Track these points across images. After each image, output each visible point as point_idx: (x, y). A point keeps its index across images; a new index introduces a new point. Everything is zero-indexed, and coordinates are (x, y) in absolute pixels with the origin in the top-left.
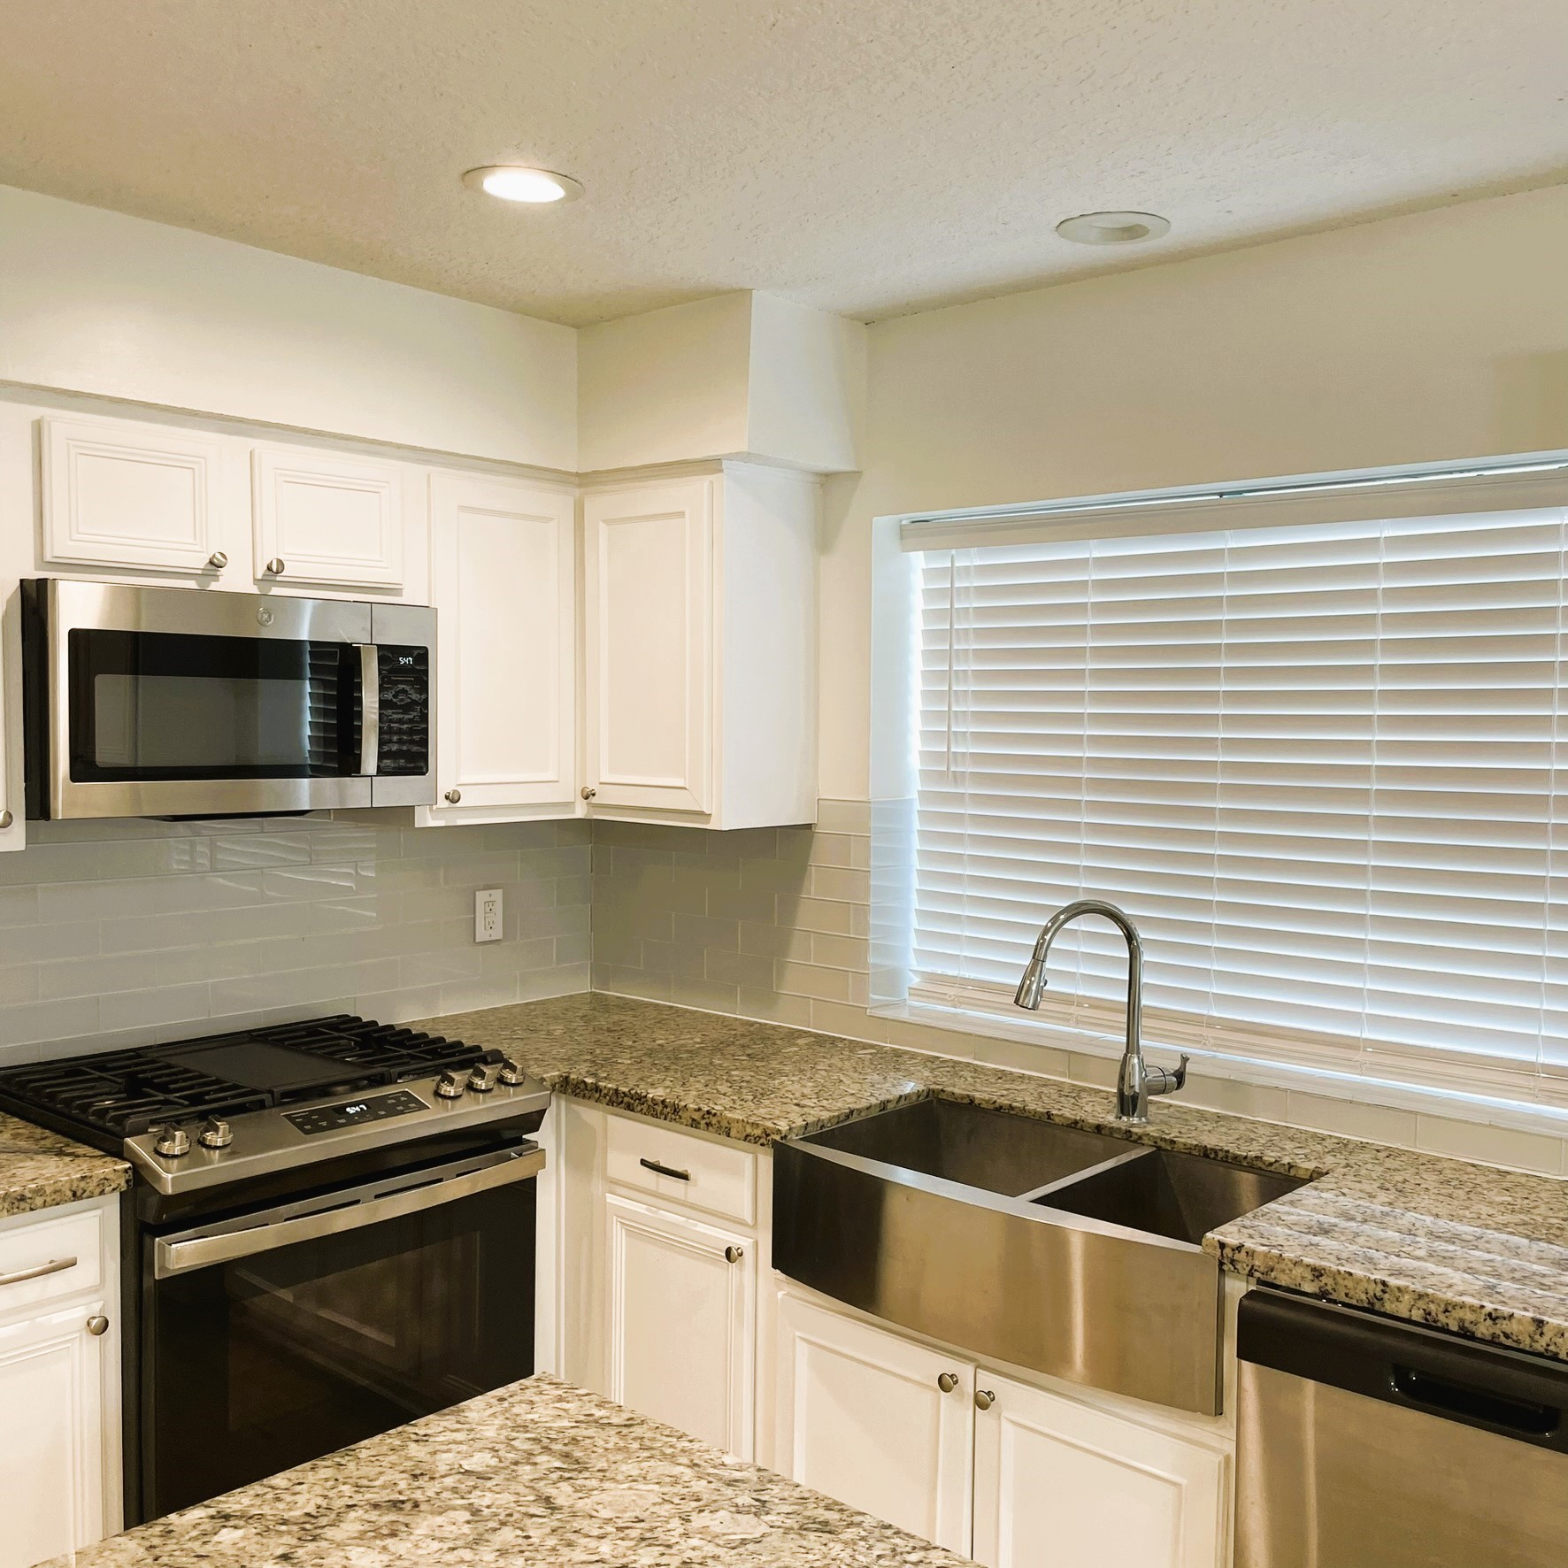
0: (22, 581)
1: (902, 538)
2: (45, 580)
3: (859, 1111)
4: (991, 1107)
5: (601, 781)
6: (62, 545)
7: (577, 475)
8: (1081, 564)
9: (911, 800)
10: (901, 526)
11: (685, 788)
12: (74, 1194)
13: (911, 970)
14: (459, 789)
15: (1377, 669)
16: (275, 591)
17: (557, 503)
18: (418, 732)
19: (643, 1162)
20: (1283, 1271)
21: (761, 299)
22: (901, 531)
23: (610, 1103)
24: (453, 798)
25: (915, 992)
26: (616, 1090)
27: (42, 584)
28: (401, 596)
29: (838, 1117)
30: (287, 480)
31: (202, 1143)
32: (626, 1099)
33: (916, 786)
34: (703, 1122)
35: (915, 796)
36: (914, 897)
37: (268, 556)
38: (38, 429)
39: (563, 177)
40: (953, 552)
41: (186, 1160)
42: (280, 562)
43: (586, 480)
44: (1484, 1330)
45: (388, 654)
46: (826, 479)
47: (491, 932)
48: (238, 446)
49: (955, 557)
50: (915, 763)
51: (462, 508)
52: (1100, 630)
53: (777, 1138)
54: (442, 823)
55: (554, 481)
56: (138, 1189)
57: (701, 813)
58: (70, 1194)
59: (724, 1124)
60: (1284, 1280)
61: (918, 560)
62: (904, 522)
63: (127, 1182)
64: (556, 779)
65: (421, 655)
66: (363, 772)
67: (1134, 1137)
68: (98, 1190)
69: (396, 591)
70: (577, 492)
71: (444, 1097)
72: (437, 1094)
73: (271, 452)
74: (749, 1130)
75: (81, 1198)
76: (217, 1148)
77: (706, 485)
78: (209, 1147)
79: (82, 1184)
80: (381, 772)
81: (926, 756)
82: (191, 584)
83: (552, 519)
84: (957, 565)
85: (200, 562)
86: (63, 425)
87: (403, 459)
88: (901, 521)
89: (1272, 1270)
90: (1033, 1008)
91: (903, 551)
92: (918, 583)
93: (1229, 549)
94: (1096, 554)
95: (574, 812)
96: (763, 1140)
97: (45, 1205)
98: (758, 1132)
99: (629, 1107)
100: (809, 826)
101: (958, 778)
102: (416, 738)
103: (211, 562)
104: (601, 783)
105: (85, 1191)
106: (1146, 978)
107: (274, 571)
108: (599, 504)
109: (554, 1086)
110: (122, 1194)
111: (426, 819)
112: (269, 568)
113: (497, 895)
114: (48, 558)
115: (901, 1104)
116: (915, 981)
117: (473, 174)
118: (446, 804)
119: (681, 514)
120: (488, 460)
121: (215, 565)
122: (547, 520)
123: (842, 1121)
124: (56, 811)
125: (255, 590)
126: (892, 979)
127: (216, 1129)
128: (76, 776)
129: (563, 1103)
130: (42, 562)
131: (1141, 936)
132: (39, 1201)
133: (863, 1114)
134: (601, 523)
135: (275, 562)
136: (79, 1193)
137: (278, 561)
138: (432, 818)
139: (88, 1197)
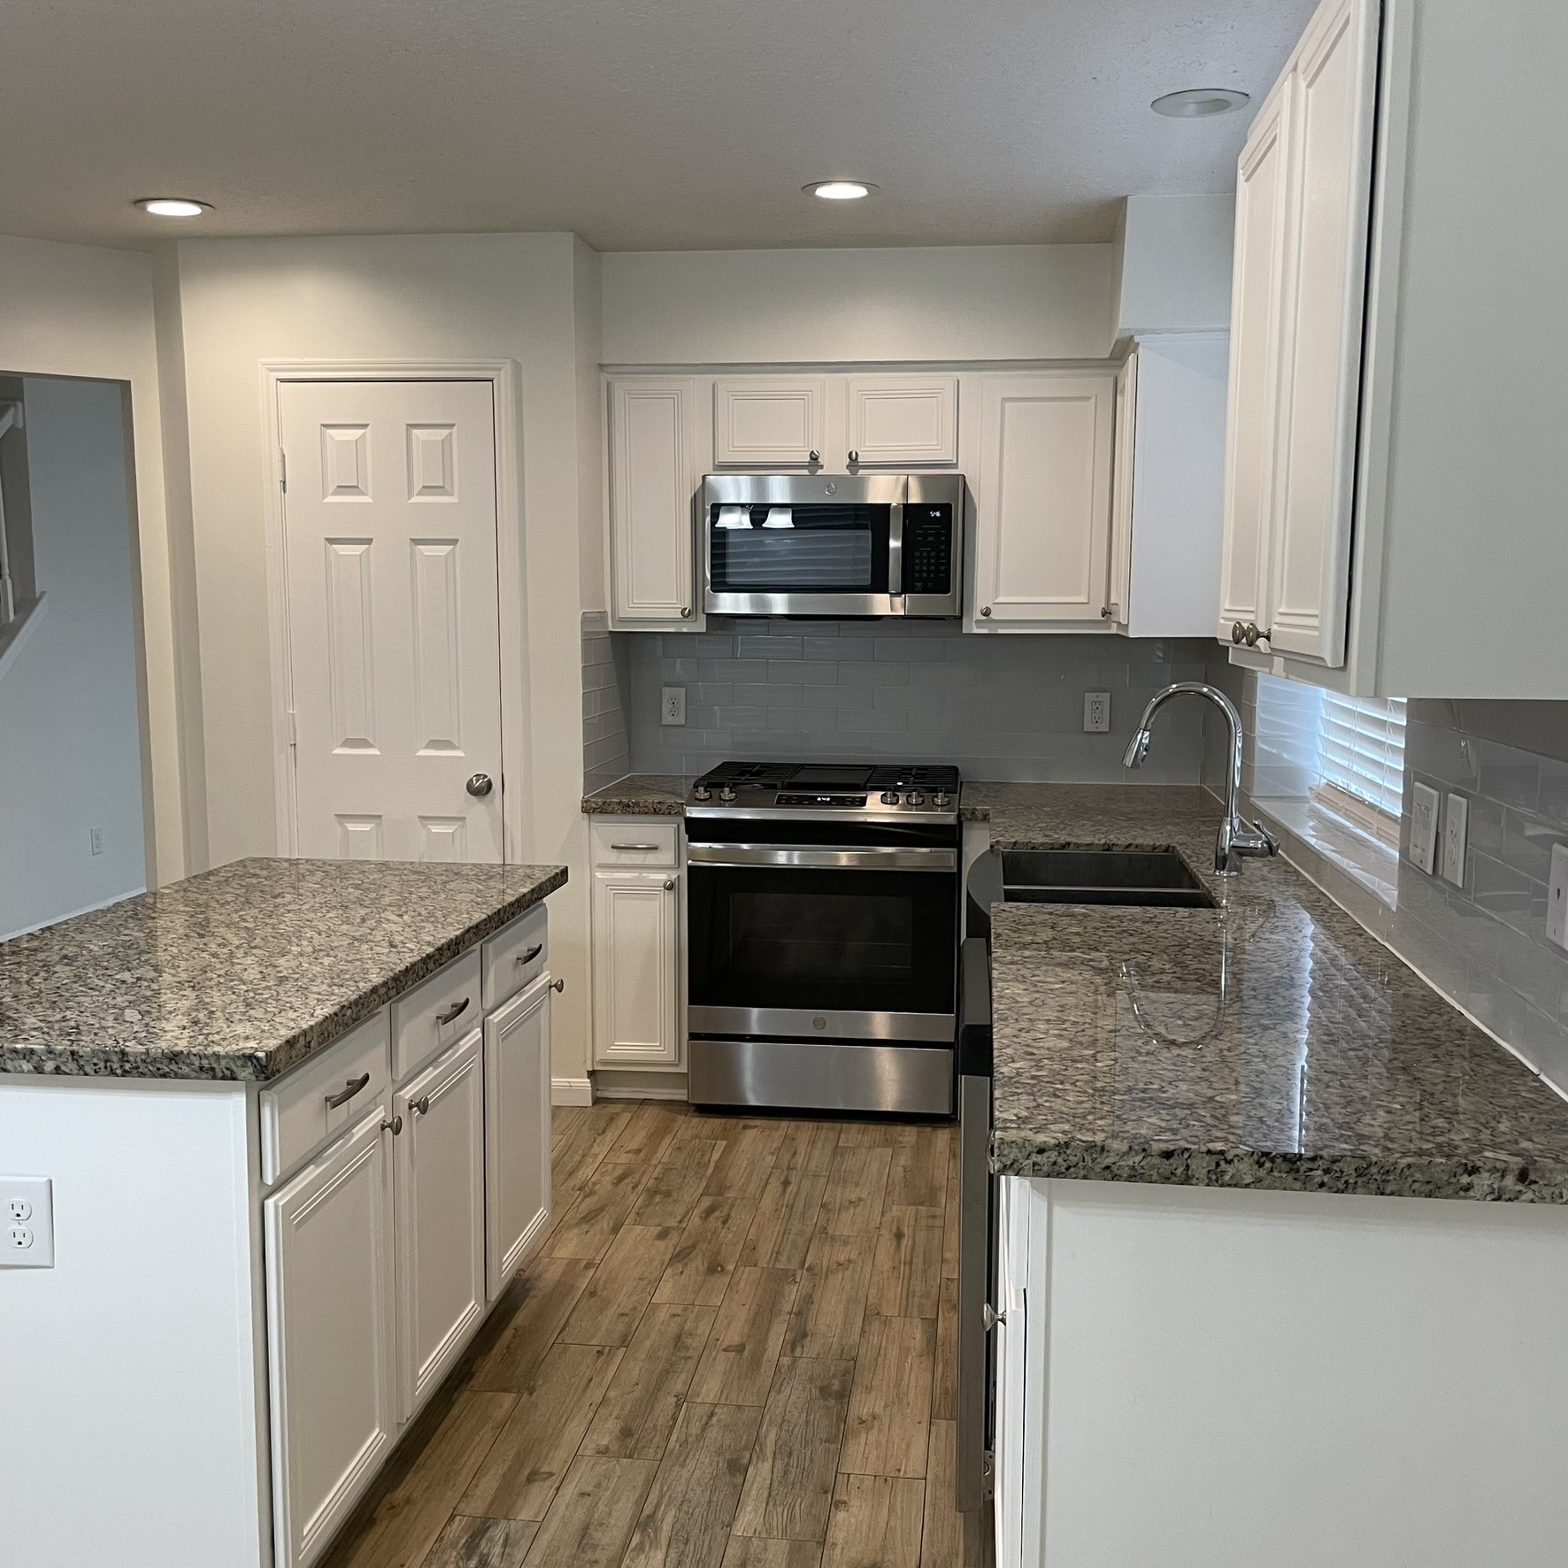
2: (708, 475)
3: (1078, 846)
6: (724, 455)
12: (655, 811)
13: (1317, 772)
14: (992, 607)
18: (943, 564)
24: (987, 613)
28: (956, 469)
29: (1052, 844)
30: (867, 397)
31: (719, 797)
37: (851, 448)
38: (714, 388)
41: (705, 803)
42: (859, 451)
45: (918, 510)
47: (1097, 725)
51: (1006, 399)
54: (986, 631)
58: (652, 810)
64: (1085, 601)
65: (946, 509)
66: (890, 590)
68: (667, 812)
71: (885, 802)
72: (881, 800)
73: (858, 381)
75: (659, 813)
76: (727, 800)
78: (722, 799)
79: (659, 806)
80: (910, 590)
83: (1090, 398)
85: (806, 458)
86: (728, 384)
87: (954, 371)
95: (1109, 628)
97: (640, 812)
102: (942, 568)
103: (811, 457)
107: (853, 460)
111: (972, 626)
112: (851, 457)
113: (1105, 697)
114: (717, 463)
115: (1129, 849)
118: (983, 617)
128: (713, 589)
130: (715, 465)
132: (637, 809)
135: (854, 453)
136: (657, 810)
137: (856, 453)
138: (977, 627)
139: (663, 814)
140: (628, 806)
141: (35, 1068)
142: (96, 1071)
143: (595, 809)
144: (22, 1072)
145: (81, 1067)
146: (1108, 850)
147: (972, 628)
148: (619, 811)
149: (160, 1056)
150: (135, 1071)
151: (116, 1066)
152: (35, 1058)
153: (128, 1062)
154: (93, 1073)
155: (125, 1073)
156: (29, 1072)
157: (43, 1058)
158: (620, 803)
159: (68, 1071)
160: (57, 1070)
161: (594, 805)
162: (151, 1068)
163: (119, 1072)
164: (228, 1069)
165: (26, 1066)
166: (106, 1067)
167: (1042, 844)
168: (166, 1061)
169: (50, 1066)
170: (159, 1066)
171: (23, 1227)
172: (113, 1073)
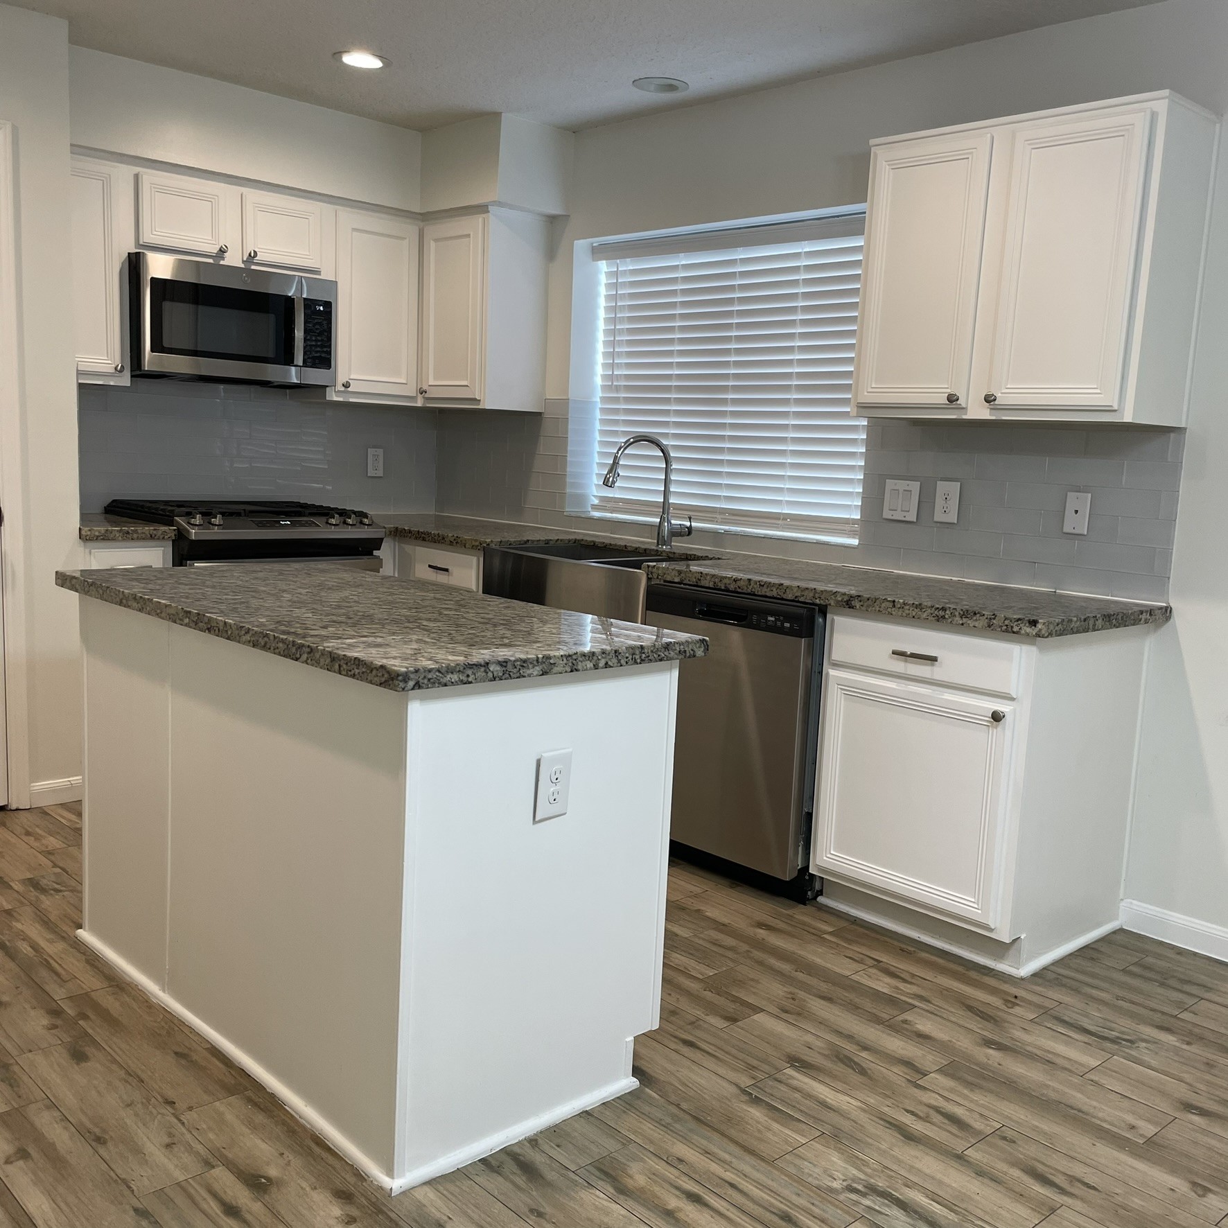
0: (129, 253)
1: (593, 253)
2: (139, 253)
3: (533, 541)
4: (602, 545)
5: (430, 384)
6: (148, 237)
7: (421, 214)
8: (675, 268)
9: (596, 402)
10: (593, 247)
11: (467, 386)
12: (151, 536)
13: (594, 496)
14: (350, 381)
15: (798, 321)
16: (253, 267)
17: (410, 230)
18: (326, 347)
19: (430, 566)
20: (668, 574)
21: (507, 119)
22: (593, 250)
23: (416, 538)
24: (346, 385)
25: (595, 507)
26: (419, 531)
27: (138, 254)
28: (320, 275)
29: (520, 541)
30: (259, 209)
31: (210, 523)
32: (423, 535)
33: (599, 394)
34: (455, 542)
35: (599, 400)
36: (596, 455)
37: (250, 248)
38: (137, 177)
39: (380, 57)
40: (618, 261)
41: (201, 527)
42: (255, 252)
43: (426, 217)
44: (732, 587)
45: (309, 304)
46: (552, 220)
47: (376, 471)
48: (236, 190)
49: (619, 265)
50: (599, 381)
51: (354, 230)
52: (684, 304)
53: (485, 545)
54: (341, 399)
55: (402, 216)
56: (180, 537)
57: (475, 400)
58: (149, 536)
59: (464, 542)
60: (669, 578)
61: (603, 266)
62: (594, 245)
63: (175, 535)
64: (405, 382)
65: (328, 305)
66: (295, 363)
67: (660, 553)
68: (161, 537)
69: (318, 273)
70: (422, 224)
71: (330, 524)
72: (327, 523)
73: (252, 195)
74: (474, 543)
75: (154, 539)
76: (216, 525)
77: (480, 220)
78: (213, 525)
79: (155, 532)
80: (305, 364)
81: (604, 377)
82: (211, 261)
83: (405, 238)
84: (620, 269)
85: (215, 250)
86: (150, 177)
87: (320, 201)
88: (592, 244)
89: (665, 574)
90: (611, 487)
91: (593, 260)
92: (603, 279)
93: (740, 259)
94: (684, 262)
95: (416, 403)
96: (479, 547)
97: (138, 538)
98: (477, 543)
99: (424, 539)
100: (540, 414)
101: (617, 389)
102: (325, 349)
103: (220, 250)
104: (429, 386)
105: (155, 536)
106: (673, 477)
107: (252, 257)
108: (433, 230)
109: (391, 532)
110: (173, 541)
112: (250, 255)
113: (380, 452)
114: (141, 243)
115: (558, 543)
116: (596, 502)
117: (338, 54)
118: (343, 389)
119: (468, 236)
120: (368, 203)
121: (222, 251)
122: (404, 239)
123: (522, 544)
124: (144, 365)
125: (243, 266)
126: (581, 499)
127: (216, 518)
128: (152, 350)
129: (397, 543)
130: (138, 244)
131: (672, 455)
132: (135, 536)
133: (535, 543)
134: (432, 242)
135: (252, 252)
136: (153, 536)
137: (254, 251)
138: (336, 396)
139: (158, 539)
140: (128, 533)
141: (594, 665)
142: (627, 663)
143: (98, 536)
144: (586, 670)
145: (619, 661)
146: (547, 544)
147: (332, 397)
148: (120, 538)
149: (660, 646)
150: (647, 659)
151: (637, 657)
152: (595, 658)
153: (644, 653)
154: (625, 664)
155: (642, 661)
156: (591, 669)
157: (599, 657)
158: (120, 531)
159: (612, 665)
160: (607, 665)
161: (97, 534)
162: (655, 655)
163: (639, 661)
164: (692, 650)
165: (590, 665)
166: (632, 659)
167: (515, 542)
168: (663, 650)
169: (602, 663)
170: (659, 653)
171: (558, 787)
172: (636, 663)
